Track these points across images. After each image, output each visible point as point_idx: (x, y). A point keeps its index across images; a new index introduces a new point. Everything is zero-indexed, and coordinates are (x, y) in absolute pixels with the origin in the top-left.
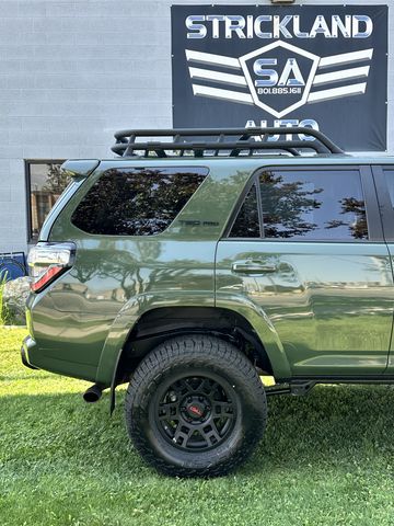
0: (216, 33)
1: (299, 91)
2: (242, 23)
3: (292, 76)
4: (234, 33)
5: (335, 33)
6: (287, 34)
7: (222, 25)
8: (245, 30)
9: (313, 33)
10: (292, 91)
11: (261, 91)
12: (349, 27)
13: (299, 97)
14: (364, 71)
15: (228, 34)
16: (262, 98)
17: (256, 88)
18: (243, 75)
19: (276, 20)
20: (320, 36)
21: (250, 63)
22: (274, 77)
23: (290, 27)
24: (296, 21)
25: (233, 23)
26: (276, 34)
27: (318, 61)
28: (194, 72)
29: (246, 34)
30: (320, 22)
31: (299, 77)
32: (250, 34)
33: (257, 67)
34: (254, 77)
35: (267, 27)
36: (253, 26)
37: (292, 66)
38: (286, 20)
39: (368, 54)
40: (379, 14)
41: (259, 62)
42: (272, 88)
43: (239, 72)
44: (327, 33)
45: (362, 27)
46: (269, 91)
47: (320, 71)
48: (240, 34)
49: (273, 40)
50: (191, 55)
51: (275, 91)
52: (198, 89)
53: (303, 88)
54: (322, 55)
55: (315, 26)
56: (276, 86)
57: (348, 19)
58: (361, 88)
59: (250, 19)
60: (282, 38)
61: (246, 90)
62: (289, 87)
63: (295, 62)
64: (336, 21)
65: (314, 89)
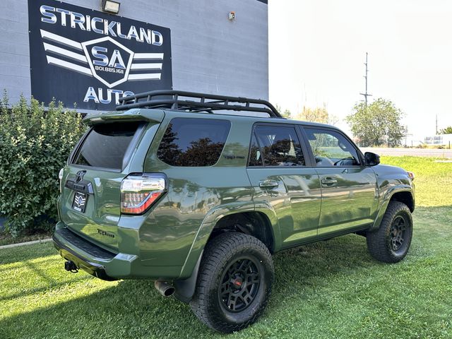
0: (64, 22)
1: (122, 72)
2: (83, 19)
3: (117, 61)
4: (77, 25)
5: (142, 39)
6: (113, 33)
7: (68, 18)
8: (85, 25)
9: (129, 37)
10: (118, 71)
11: (98, 68)
12: (150, 37)
13: (122, 76)
14: (159, 66)
15: (73, 24)
16: (98, 72)
17: (94, 66)
18: (85, 55)
19: (106, 22)
20: (134, 39)
21: (89, 48)
22: (106, 60)
23: (115, 29)
24: (119, 26)
25: (76, 18)
26: (106, 32)
27: (133, 55)
28: (47, 47)
29: (85, 27)
30: (133, 30)
31: (122, 63)
32: (88, 28)
33: (94, 52)
34: (92, 58)
35: (100, 26)
36: (91, 24)
37: (116, 55)
38: (113, 24)
39: (161, 56)
40: (166, 32)
41: (96, 49)
42: (105, 67)
43: (82, 53)
44: (137, 38)
45: (157, 39)
46: (103, 69)
47: (135, 61)
48: (82, 27)
49: (104, 36)
50: (44, 34)
51: (107, 70)
52: (50, 60)
53: (125, 71)
54: (136, 51)
55: (130, 33)
56: (107, 66)
57: (149, 32)
58: (158, 76)
59: (88, 18)
60: (110, 35)
61: (87, 66)
62: (116, 69)
63: (118, 52)
64: (142, 32)
65: (132, 72)
